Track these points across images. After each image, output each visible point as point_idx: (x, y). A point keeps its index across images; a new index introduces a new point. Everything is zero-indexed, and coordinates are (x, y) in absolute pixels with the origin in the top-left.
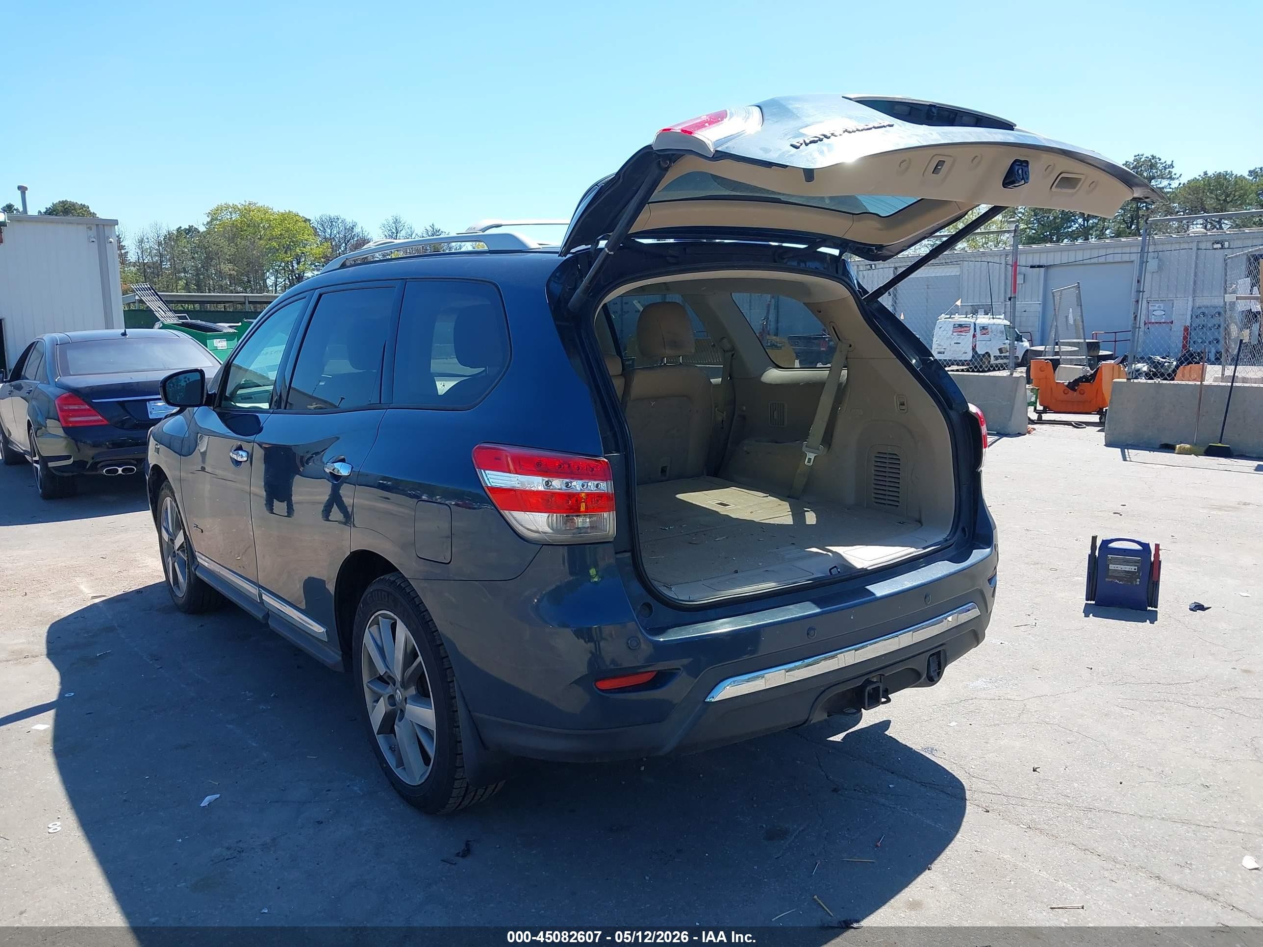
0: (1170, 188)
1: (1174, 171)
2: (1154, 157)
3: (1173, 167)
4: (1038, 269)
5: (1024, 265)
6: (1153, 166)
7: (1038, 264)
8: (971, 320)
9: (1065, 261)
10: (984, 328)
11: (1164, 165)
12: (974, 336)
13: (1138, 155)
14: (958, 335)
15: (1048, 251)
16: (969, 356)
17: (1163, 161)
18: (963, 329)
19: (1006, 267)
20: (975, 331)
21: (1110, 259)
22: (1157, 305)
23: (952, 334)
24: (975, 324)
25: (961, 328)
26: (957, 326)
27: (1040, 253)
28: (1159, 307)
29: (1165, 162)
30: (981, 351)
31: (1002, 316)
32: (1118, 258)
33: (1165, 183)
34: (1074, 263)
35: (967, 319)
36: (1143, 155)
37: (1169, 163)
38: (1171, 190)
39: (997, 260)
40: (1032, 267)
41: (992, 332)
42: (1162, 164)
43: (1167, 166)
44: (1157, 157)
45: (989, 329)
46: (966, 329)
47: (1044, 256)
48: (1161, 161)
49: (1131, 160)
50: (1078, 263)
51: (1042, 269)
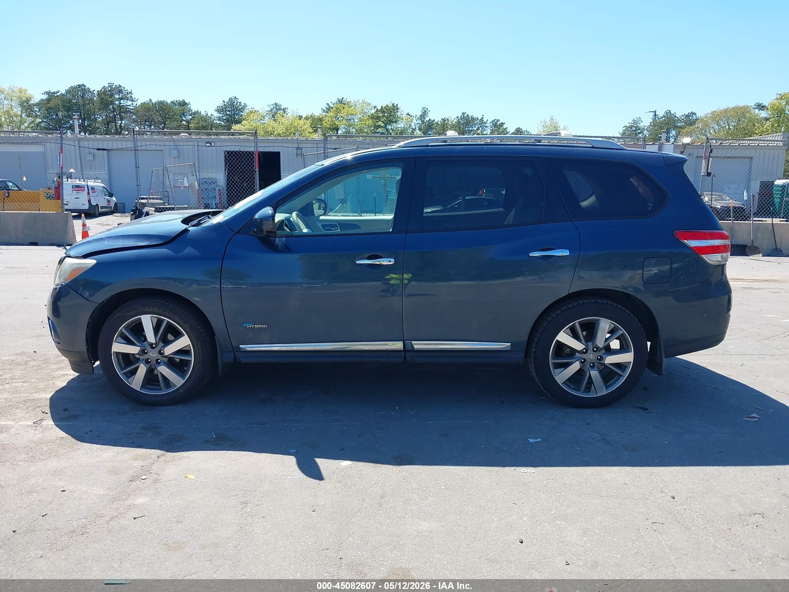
0: (133, 106)
1: (133, 96)
2: (120, 86)
3: (132, 94)
4: (102, 151)
5: (92, 148)
6: (120, 91)
7: (102, 148)
8: (83, 183)
9: (120, 147)
10: (93, 188)
11: (127, 92)
12: (88, 193)
13: (111, 83)
14: (77, 193)
15: (108, 140)
16: (86, 207)
17: (126, 89)
18: (79, 189)
19: (79, 149)
20: (88, 190)
21: (148, 148)
22: (179, 177)
23: (72, 192)
24: (87, 186)
25: (78, 188)
26: (75, 186)
27: (103, 141)
28: (181, 177)
29: (127, 90)
30: (94, 203)
31: (100, 181)
32: (153, 148)
33: (129, 103)
34: (126, 149)
35: (80, 182)
36: (113, 84)
37: (129, 91)
38: (133, 108)
39: (72, 143)
40: (98, 149)
41: (97, 190)
42: (125, 91)
43: (128, 93)
44: (122, 86)
45: (95, 189)
46: (81, 189)
47: (105, 143)
48: (125, 89)
49: (107, 85)
50: (128, 149)
51: (105, 152)
